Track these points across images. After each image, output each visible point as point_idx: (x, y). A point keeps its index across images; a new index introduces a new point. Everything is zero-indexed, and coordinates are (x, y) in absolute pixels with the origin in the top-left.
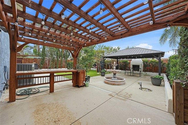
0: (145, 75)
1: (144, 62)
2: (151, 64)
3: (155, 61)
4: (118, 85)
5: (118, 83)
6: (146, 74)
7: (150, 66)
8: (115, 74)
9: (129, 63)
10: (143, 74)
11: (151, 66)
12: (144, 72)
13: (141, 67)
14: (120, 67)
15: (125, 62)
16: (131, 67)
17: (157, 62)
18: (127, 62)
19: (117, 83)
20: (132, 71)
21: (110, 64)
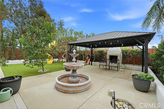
0: (124, 68)
1: (123, 52)
2: (131, 54)
3: (136, 50)
4: (74, 93)
5: (74, 89)
6: (126, 66)
7: (130, 57)
8: (74, 71)
9: (106, 53)
10: (121, 67)
11: (132, 57)
12: (123, 65)
13: (120, 58)
14: (95, 58)
15: (101, 52)
16: (108, 58)
17: (139, 52)
18: (103, 51)
19: (72, 89)
20: (108, 63)
21: (84, 55)
